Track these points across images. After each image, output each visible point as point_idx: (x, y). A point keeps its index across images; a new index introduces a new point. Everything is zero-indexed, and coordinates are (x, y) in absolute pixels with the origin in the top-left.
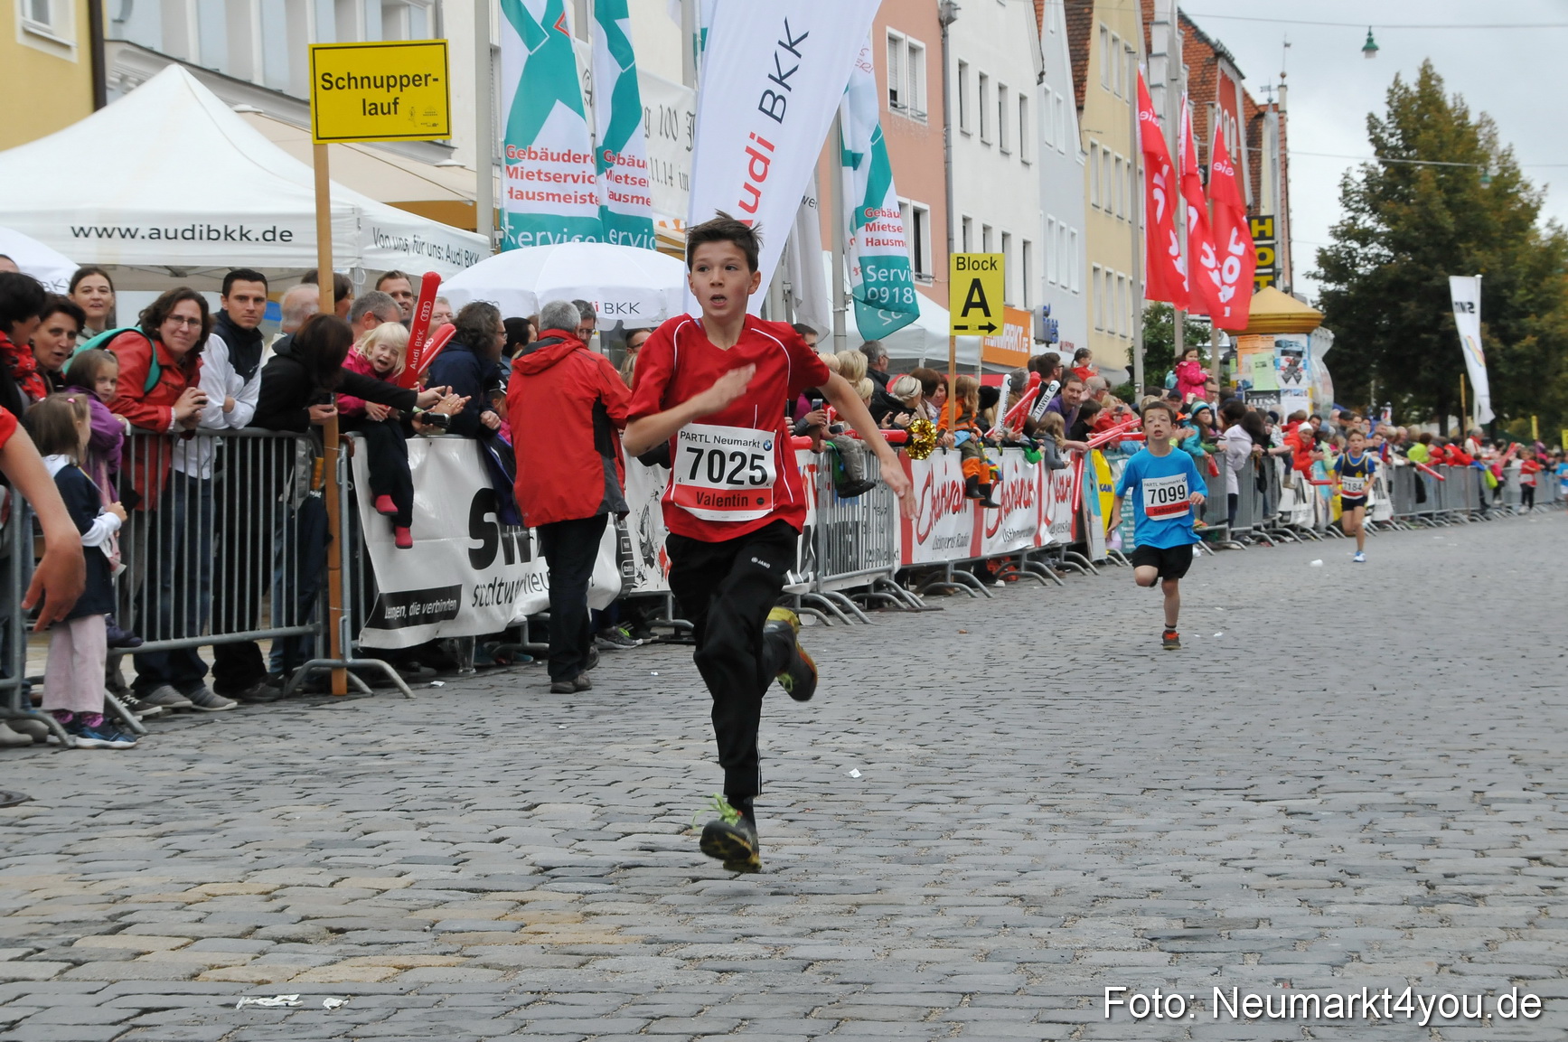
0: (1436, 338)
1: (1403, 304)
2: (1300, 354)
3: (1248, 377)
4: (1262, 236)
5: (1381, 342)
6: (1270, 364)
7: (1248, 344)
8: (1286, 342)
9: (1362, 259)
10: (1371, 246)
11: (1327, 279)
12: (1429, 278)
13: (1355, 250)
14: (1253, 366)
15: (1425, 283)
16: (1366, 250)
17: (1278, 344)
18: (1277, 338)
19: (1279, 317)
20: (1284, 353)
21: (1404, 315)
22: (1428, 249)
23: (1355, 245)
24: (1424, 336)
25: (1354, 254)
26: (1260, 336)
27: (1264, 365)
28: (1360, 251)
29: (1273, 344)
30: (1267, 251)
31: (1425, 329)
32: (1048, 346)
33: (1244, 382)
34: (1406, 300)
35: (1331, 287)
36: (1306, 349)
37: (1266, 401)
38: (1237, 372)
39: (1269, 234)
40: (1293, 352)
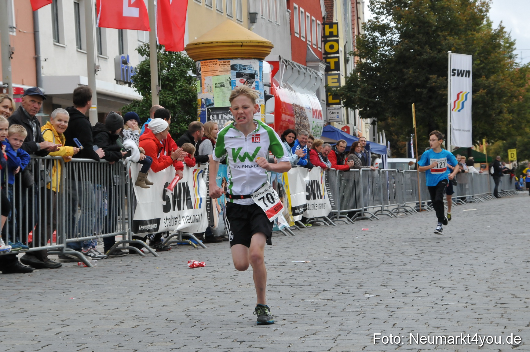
0: (425, 91)
1: (405, 70)
2: (253, 76)
3: (209, 96)
4: (331, 35)
5: (392, 94)
6: (227, 84)
7: (210, 68)
8: (240, 66)
9: (381, 43)
10: (388, 35)
11: (361, 56)
12: (420, 54)
13: (377, 37)
14: (213, 86)
15: (418, 57)
16: (385, 38)
17: (233, 68)
18: (233, 62)
19: (233, 44)
20: (239, 75)
21: (405, 77)
22: (420, 36)
23: (377, 34)
24: (418, 90)
25: (377, 40)
26: (218, 61)
27: (223, 86)
28: (380, 38)
29: (229, 68)
30: (334, 44)
31: (418, 86)
32: (130, 86)
33: (207, 100)
34: (408, 68)
35: (363, 61)
36: (258, 72)
37: (224, 116)
38: (201, 92)
39: (335, 33)
40: (246, 74)
